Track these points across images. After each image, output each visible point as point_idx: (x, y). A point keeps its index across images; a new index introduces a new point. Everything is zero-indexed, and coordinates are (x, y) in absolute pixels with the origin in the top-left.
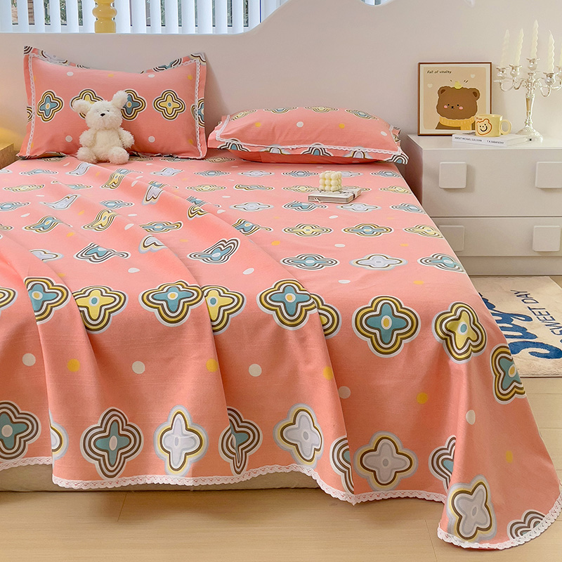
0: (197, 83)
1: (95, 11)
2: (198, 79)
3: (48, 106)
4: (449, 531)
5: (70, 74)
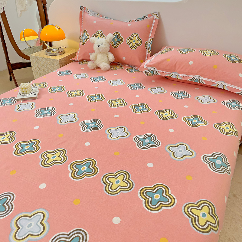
0: (152, 29)
2: (152, 27)
3: (84, 38)
5: (95, 22)
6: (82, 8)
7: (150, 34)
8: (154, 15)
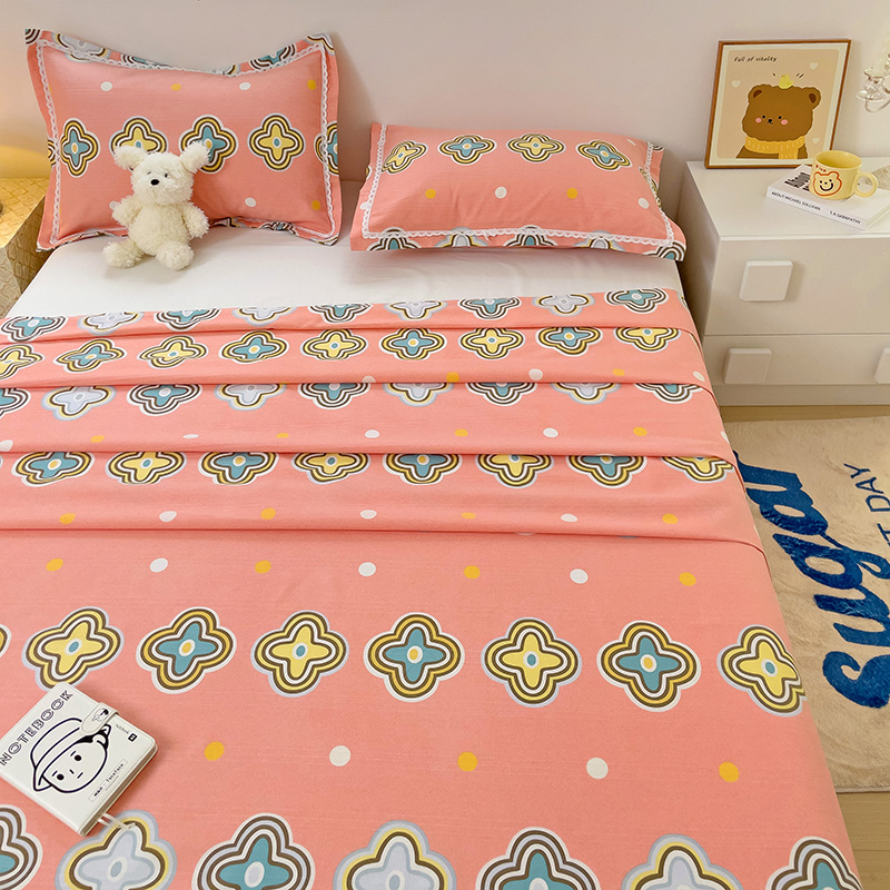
0: (324, 93)
2: (325, 86)
3: (75, 148)
5: (107, 86)
6: (32, 35)
7: (324, 110)
8: (317, 43)
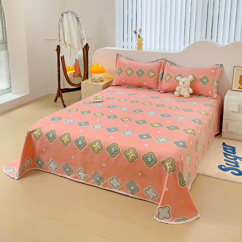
1: (137, 44)
3: (119, 71)
4: (156, 217)
5: (126, 63)
8: (163, 60)
